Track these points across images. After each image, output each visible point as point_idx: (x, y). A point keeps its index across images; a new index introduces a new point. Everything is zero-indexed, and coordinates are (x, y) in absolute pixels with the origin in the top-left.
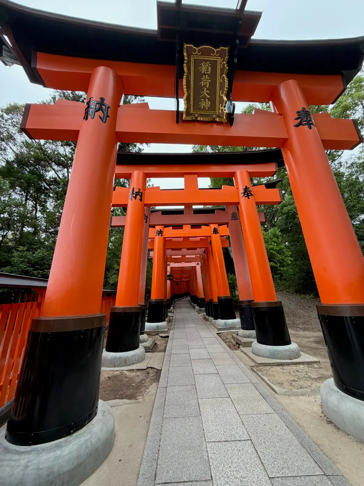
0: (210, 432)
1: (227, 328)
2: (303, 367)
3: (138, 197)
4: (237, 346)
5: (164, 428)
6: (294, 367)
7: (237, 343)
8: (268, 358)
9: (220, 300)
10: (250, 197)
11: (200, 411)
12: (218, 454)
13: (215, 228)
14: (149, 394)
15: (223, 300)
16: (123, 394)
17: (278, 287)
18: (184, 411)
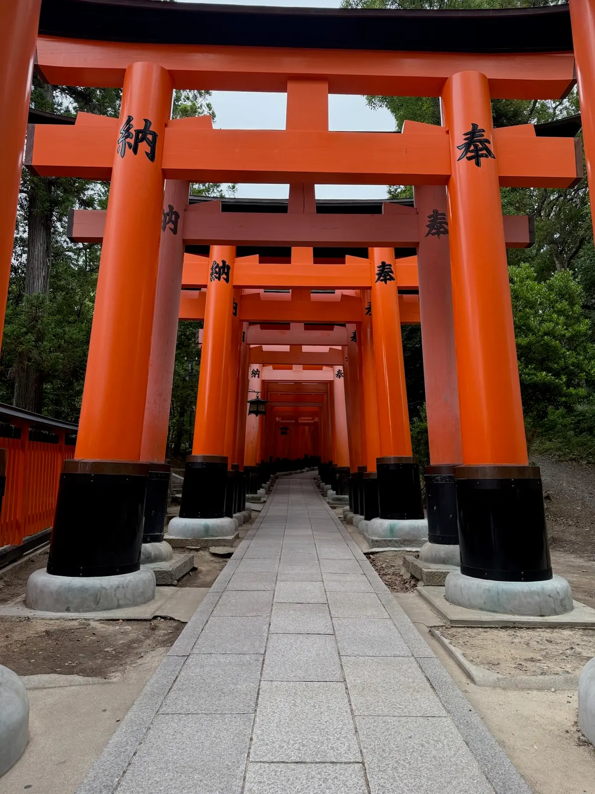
0: (267, 744)
1: (396, 541)
2: (570, 635)
3: (144, 147)
4: (413, 582)
5: (152, 732)
6: (546, 634)
7: (413, 577)
8: (481, 609)
9: (382, 465)
10: (482, 160)
11: (257, 705)
12: (269, 784)
13: (383, 264)
14: (140, 668)
15: (391, 468)
16: (73, 667)
17: (567, 450)
18: (217, 703)
